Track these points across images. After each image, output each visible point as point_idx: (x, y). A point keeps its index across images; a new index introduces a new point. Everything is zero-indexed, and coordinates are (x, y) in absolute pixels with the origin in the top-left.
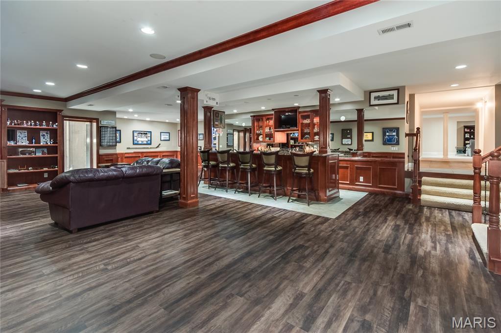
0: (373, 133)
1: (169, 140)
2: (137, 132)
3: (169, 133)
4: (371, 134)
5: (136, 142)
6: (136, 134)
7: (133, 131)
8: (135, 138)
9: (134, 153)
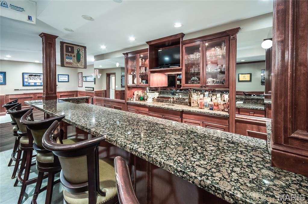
0: (251, 74)
1: (68, 82)
2: (28, 74)
3: (68, 75)
4: (249, 75)
5: (26, 84)
6: (26, 76)
7: (23, 73)
8: (26, 80)
9: (24, 94)
